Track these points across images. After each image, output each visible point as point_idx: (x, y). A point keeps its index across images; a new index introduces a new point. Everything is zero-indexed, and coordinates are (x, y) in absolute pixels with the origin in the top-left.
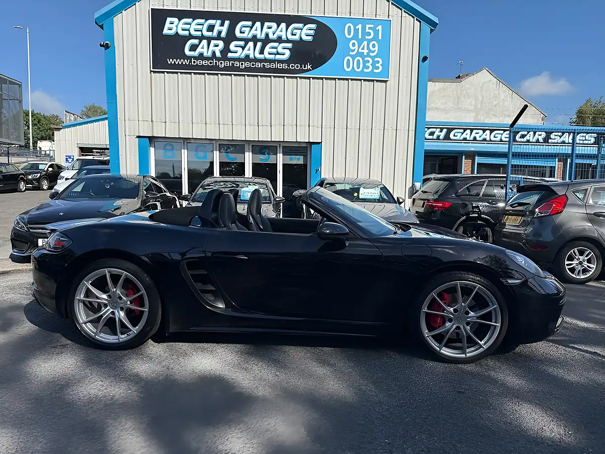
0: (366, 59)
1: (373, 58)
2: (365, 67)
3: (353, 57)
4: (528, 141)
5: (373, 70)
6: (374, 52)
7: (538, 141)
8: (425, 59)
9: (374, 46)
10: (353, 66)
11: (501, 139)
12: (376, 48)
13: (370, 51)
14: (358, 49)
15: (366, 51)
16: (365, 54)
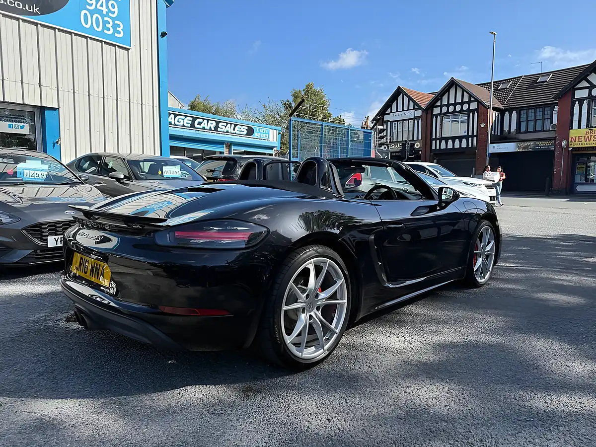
0: (106, 19)
1: (113, 19)
2: (105, 27)
3: (92, 13)
4: (204, 128)
5: (113, 34)
6: (114, 13)
7: (210, 129)
8: (164, 34)
9: (113, 6)
10: (92, 23)
11: (183, 124)
12: (116, 9)
13: (109, 11)
14: (96, 4)
15: (105, 10)
16: (104, 13)
